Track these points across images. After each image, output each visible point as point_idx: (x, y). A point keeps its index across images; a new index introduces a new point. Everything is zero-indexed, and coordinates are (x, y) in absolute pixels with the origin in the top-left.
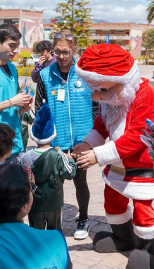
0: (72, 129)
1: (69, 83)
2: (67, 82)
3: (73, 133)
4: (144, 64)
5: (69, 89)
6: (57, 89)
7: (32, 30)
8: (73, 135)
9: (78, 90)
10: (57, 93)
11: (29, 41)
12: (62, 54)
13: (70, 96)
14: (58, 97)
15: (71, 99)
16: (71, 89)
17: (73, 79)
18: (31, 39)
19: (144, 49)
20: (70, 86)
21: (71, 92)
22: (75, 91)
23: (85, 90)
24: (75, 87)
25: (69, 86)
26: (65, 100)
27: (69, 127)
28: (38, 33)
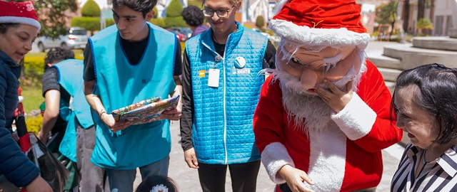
0: (227, 133)
1: (226, 60)
2: (224, 59)
3: (227, 138)
4: (376, 40)
5: (226, 70)
6: (207, 69)
7: (256, 3)
8: (227, 141)
9: (240, 72)
10: (208, 74)
11: (253, 15)
12: (215, 14)
13: (227, 81)
14: (209, 80)
15: (228, 85)
16: (229, 69)
17: (233, 55)
18: (255, 12)
19: (377, 25)
20: (228, 64)
21: (229, 74)
22: (234, 73)
23: (252, 72)
24: (236, 67)
25: (226, 65)
26: (220, 86)
27: (222, 129)
28: (263, 7)
